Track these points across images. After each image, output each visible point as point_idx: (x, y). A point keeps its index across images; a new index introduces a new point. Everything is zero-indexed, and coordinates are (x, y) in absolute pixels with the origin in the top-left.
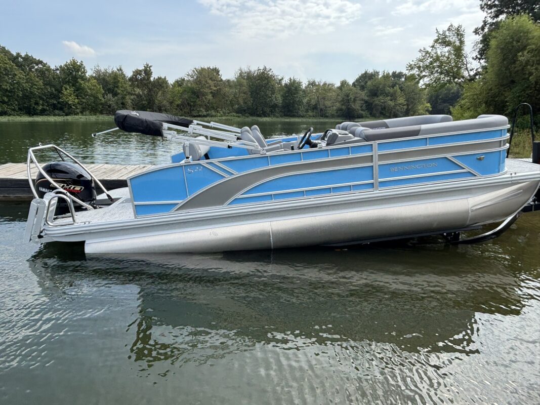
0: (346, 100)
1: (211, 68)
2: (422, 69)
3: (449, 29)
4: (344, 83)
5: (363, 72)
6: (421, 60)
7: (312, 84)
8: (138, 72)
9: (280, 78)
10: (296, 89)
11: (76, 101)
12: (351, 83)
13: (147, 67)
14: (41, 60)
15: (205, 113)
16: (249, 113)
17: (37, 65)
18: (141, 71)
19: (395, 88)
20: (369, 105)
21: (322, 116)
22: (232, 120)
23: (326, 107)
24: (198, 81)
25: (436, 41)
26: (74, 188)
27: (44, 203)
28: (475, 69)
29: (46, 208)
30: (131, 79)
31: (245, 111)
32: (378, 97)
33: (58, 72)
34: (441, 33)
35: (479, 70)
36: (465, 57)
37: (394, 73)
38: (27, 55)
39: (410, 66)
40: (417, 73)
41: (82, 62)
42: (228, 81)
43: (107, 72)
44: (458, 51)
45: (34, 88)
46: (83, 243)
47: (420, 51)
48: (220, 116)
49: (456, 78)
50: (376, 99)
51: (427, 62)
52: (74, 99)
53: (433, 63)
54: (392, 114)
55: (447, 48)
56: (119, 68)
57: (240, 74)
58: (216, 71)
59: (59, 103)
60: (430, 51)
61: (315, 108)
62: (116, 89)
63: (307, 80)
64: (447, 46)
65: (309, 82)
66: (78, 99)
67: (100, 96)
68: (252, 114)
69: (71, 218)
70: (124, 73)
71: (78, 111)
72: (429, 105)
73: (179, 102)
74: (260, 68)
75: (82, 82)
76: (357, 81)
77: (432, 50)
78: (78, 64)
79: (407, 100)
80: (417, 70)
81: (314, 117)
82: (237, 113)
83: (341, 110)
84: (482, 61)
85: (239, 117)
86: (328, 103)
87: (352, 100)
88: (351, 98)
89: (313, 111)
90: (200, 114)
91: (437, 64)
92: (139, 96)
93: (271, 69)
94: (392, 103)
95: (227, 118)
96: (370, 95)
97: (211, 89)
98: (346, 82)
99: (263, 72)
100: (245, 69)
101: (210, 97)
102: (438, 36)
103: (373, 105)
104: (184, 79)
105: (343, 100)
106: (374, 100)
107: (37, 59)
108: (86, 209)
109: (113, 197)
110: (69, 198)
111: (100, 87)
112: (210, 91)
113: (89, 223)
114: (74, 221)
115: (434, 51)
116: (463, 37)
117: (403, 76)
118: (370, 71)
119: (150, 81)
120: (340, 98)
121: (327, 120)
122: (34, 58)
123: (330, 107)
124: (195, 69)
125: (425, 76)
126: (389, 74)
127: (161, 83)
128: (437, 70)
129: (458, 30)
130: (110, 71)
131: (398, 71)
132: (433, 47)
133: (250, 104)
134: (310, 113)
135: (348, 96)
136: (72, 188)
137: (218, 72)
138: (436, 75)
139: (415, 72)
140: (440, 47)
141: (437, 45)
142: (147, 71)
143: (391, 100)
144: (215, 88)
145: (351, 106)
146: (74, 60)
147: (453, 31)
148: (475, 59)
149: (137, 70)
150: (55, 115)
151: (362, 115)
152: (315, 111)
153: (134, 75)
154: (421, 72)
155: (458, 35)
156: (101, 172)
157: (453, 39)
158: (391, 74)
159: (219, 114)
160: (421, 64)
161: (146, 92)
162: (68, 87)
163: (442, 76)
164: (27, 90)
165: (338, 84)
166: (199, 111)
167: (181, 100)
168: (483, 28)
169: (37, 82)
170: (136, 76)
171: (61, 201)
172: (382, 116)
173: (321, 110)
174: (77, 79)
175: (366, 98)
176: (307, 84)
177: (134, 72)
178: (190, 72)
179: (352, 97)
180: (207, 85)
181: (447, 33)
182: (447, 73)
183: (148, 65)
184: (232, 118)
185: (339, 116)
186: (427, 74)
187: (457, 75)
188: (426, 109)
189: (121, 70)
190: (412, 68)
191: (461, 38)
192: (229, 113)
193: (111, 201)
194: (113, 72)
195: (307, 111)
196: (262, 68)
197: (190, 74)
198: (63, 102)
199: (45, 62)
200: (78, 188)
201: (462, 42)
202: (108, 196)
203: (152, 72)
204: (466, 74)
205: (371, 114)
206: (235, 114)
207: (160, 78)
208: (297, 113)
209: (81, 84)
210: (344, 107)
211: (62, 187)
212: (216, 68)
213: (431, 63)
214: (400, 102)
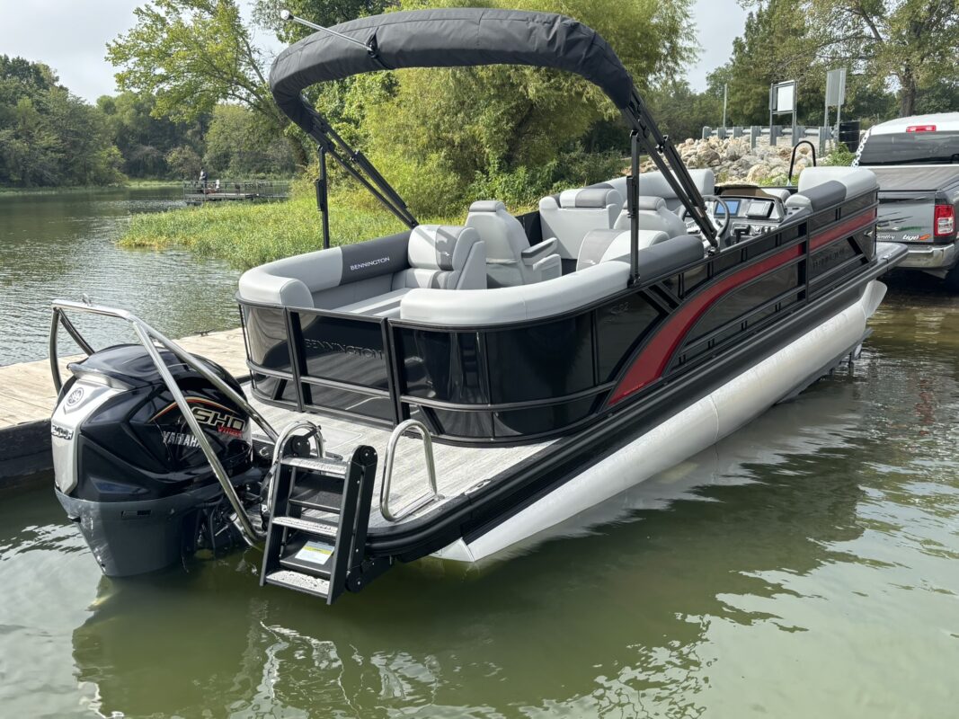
47: (139, 12)
60: (161, 14)
77: (166, 12)
79: (62, 138)
94: (22, 146)
115: (174, 17)
131: (11, 56)
143: (17, 137)
160: (145, 46)
214: (44, 143)
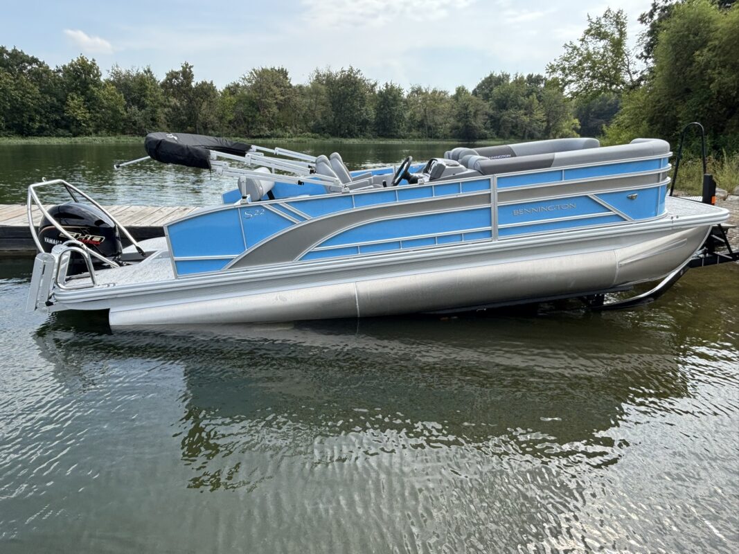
0: (464, 115)
1: (277, 69)
2: (567, 71)
3: (606, 15)
4: (461, 91)
5: (488, 75)
6: (566, 59)
7: (417, 92)
8: (173, 75)
9: (372, 83)
10: (395, 98)
11: (88, 115)
12: (470, 90)
13: (187, 67)
14: (35, 57)
15: (268, 133)
16: (330, 133)
17: (30, 64)
18: (177, 73)
19: (531, 97)
20: (495, 121)
21: (431, 137)
22: (306, 142)
23: (436, 124)
24: (257, 88)
25: (588, 32)
26: (92, 238)
27: (53, 259)
28: (640, 72)
29: (56, 266)
30: (163, 85)
31: (323, 129)
32: (507, 110)
33: (61, 74)
34: (594, 20)
35: (645, 73)
36: (626, 55)
37: (530, 77)
38: (15, 50)
39: (551, 67)
40: (561, 77)
41: (94, 60)
42: (300, 87)
43: (129, 75)
44: (617, 46)
45: (28, 97)
46: (107, 312)
47: (566, 46)
48: (289, 137)
49: (613, 84)
50: (504, 112)
51: (575, 63)
52: (85, 113)
53: (583, 64)
54: (527, 134)
55: (603, 43)
56: (146, 69)
57: (317, 77)
58: (284, 73)
59: (63, 118)
60: (578, 46)
61: (421, 125)
62: (143, 99)
63: (410, 87)
64: (602, 39)
65: (413, 88)
66: (89, 113)
67: (121, 109)
68: (334, 135)
69: (90, 279)
70: (154, 76)
71: (91, 130)
72: (576, 121)
73: (231, 117)
74: (344, 69)
75: (95, 89)
76: (479, 87)
77: (582, 45)
78: (89, 63)
79: (547, 115)
80: (561, 72)
81: (419, 137)
82: (313, 132)
83: (457, 128)
84: (649, 61)
85: (315, 138)
86: (439, 119)
87: (472, 113)
88: (470, 112)
89: (418, 130)
90: (262, 133)
91: (589, 64)
92: (175, 108)
93: (359, 71)
94: (526, 119)
95: (299, 139)
96: (496, 107)
97: (276, 99)
98: (463, 89)
99: (349, 75)
100: (324, 70)
101: (275, 109)
102: (590, 25)
103: (501, 121)
104: (238, 84)
105: (459, 114)
106: (502, 114)
107: (30, 56)
108: (109, 267)
109: (144, 251)
110: (85, 251)
111: (121, 96)
112: (275, 101)
113: (114, 285)
114: (94, 282)
115: (585, 46)
116: (624, 27)
117: (542, 80)
118: (497, 74)
119: (191, 88)
120: (455, 112)
121: (438, 143)
122: (26, 54)
123: (441, 124)
124: (254, 70)
125: (571, 81)
126: (522, 78)
127: (206, 91)
128: (589, 73)
129: (618, 17)
130: (134, 73)
131: (535, 74)
132: (583, 40)
133: (332, 120)
134: (415, 133)
135: (466, 108)
136: (89, 239)
137: (286, 74)
138: (586, 80)
139: (559, 75)
140: (594, 41)
141: (589, 38)
142: (187, 74)
143: (526, 114)
144: (282, 98)
145: (471, 123)
146: (82, 58)
147: (611, 18)
148: (640, 58)
149: (172, 71)
150: (58, 136)
151: (486, 135)
152: (421, 129)
153: (168, 79)
154: (566, 75)
155: (617, 23)
156: (127, 216)
157: (611, 29)
158: (525, 78)
159: (288, 134)
160: (567, 65)
161: (185, 103)
162: (75, 96)
163: (595, 82)
164: (17, 100)
165: (452, 92)
166: (259, 130)
167: (234, 114)
168: (651, 15)
169: (32, 88)
170: (171, 80)
171: (75, 255)
172: (513, 136)
173: (430, 128)
174: (88, 84)
175: (491, 112)
176: (410, 91)
177: (167, 75)
178: (246, 75)
179: (471, 109)
180: (271, 93)
181: (603, 21)
182: (602, 77)
183: (187, 65)
184: (306, 139)
185: (453, 137)
186: (574, 79)
187: (615, 80)
188: (573, 126)
189: (149, 71)
190: (554, 71)
191: (621, 28)
192: (301, 133)
193: (141, 255)
194: (138, 74)
195: (410, 130)
196: (347, 68)
197: (247, 78)
198: (69, 117)
199: (41, 60)
200: (97, 239)
201: (622, 34)
202: (138, 248)
203: (193, 75)
204: (627, 78)
205: (497, 134)
206: (310, 134)
207: (204, 83)
208: (396, 132)
209: (94, 92)
210: (460, 124)
211: (76, 237)
212: (282, 69)
213: (580, 63)
214: (537, 117)
